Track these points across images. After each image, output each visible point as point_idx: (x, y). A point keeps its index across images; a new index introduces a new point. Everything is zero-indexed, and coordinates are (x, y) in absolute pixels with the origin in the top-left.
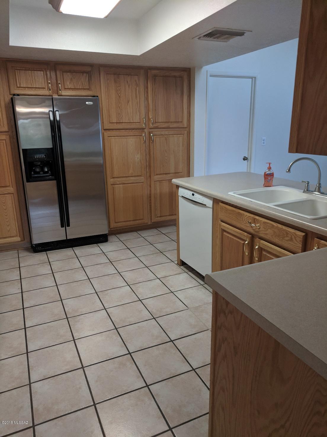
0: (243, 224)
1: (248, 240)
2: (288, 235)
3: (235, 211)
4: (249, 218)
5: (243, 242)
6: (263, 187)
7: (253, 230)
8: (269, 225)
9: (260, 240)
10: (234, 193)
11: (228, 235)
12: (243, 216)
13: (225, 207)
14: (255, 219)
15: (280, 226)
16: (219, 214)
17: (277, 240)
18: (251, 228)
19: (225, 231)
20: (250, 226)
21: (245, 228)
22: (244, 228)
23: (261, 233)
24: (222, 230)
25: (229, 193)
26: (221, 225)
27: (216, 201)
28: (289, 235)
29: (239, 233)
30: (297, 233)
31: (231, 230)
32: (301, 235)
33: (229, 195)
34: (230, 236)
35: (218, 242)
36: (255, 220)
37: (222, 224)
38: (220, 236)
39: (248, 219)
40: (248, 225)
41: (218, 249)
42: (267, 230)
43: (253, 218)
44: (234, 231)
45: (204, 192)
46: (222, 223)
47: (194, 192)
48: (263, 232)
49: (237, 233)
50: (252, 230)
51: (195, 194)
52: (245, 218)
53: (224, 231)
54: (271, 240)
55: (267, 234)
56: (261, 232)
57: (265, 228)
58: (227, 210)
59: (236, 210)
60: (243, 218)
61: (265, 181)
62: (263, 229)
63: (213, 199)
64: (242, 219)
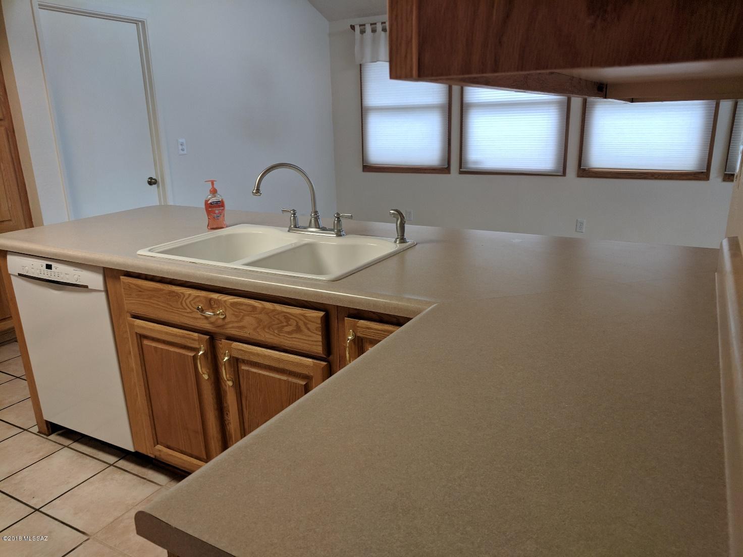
0: (186, 314)
1: (203, 348)
2: (289, 323)
3: (161, 290)
4: (197, 299)
5: (192, 354)
6: (208, 231)
7: (211, 323)
8: (244, 307)
9: (229, 342)
10: (150, 251)
11: (154, 344)
12: (182, 297)
13: (135, 285)
14: (210, 300)
15: (268, 305)
16: (125, 302)
17: (268, 336)
18: (205, 321)
19: (146, 337)
20: (203, 317)
21: (191, 323)
22: (188, 322)
23: (230, 328)
24: (139, 337)
25: (139, 252)
26: (133, 325)
27: (111, 274)
28: (292, 320)
29: (180, 336)
30: (307, 315)
31: (160, 332)
32: (317, 317)
33: (139, 256)
34: (160, 346)
35: (134, 362)
36: (212, 302)
37: (135, 324)
38: (136, 349)
39: (194, 303)
40: (198, 315)
41: (136, 378)
42: (242, 318)
43: (206, 298)
44: (167, 333)
45: (78, 258)
46: (134, 321)
47: (50, 261)
48: (236, 325)
49: (175, 335)
50: (208, 325)
51: (54, 265)
52: (188, 301)
53: (142, 337)
54: (256, 338)
55: (243, 327)
56: (230, 325)
57: (236, 316)
58: (141, 290)
59: (164, 288)
60: (183, 302)
61: (209, 219)
62: (234, 319)
63: (102, 271)
64: (181, 303)
